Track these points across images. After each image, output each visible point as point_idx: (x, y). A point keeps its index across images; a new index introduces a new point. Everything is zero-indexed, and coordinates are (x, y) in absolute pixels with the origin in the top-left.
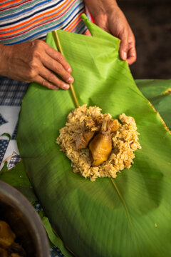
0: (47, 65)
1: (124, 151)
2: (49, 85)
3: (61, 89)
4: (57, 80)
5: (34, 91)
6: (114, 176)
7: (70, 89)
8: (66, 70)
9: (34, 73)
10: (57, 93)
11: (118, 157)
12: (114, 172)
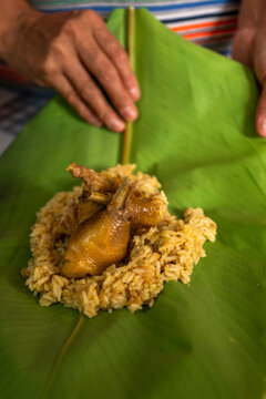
0: (85, 58)
1: (140, 267)
2: (82, 109)
3: (105, 126)
4: (100, 102)
5: (53, 114)
6: (90, 311)
7: (123, 134)
8: (126, 87)
9: (51, 64)
10: (95, 133)
11: (117, 275)
12: (90, 301)
